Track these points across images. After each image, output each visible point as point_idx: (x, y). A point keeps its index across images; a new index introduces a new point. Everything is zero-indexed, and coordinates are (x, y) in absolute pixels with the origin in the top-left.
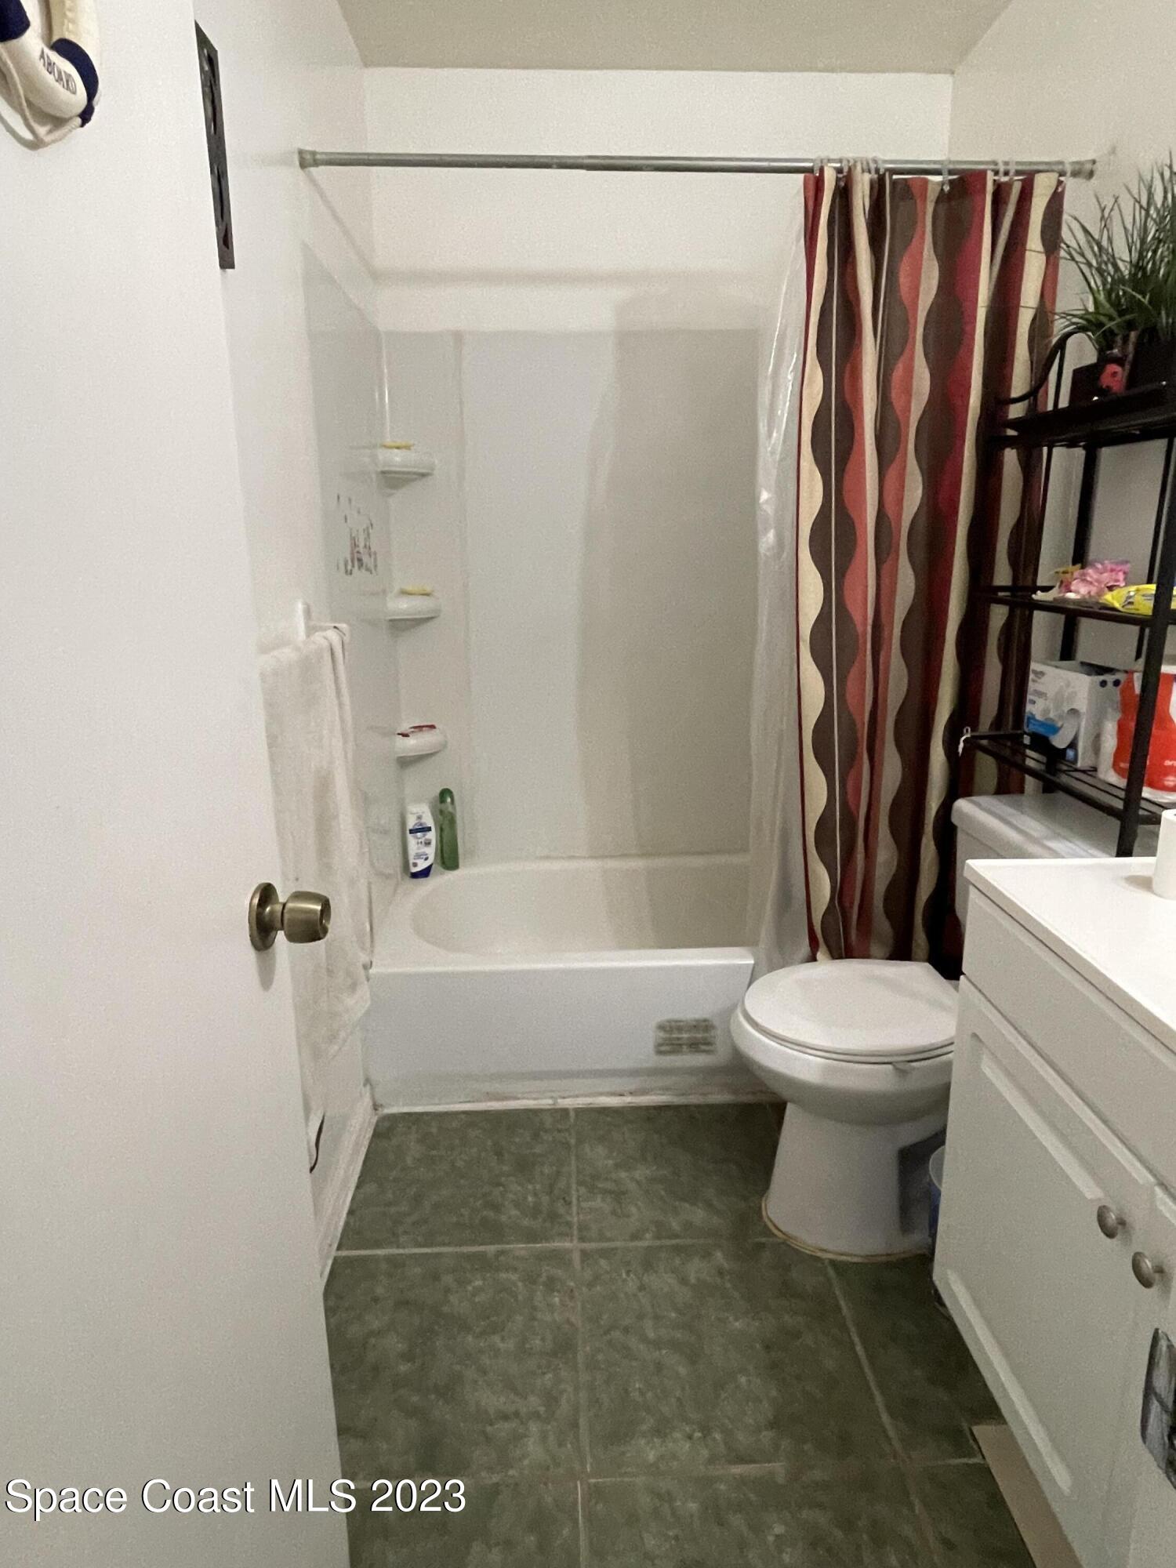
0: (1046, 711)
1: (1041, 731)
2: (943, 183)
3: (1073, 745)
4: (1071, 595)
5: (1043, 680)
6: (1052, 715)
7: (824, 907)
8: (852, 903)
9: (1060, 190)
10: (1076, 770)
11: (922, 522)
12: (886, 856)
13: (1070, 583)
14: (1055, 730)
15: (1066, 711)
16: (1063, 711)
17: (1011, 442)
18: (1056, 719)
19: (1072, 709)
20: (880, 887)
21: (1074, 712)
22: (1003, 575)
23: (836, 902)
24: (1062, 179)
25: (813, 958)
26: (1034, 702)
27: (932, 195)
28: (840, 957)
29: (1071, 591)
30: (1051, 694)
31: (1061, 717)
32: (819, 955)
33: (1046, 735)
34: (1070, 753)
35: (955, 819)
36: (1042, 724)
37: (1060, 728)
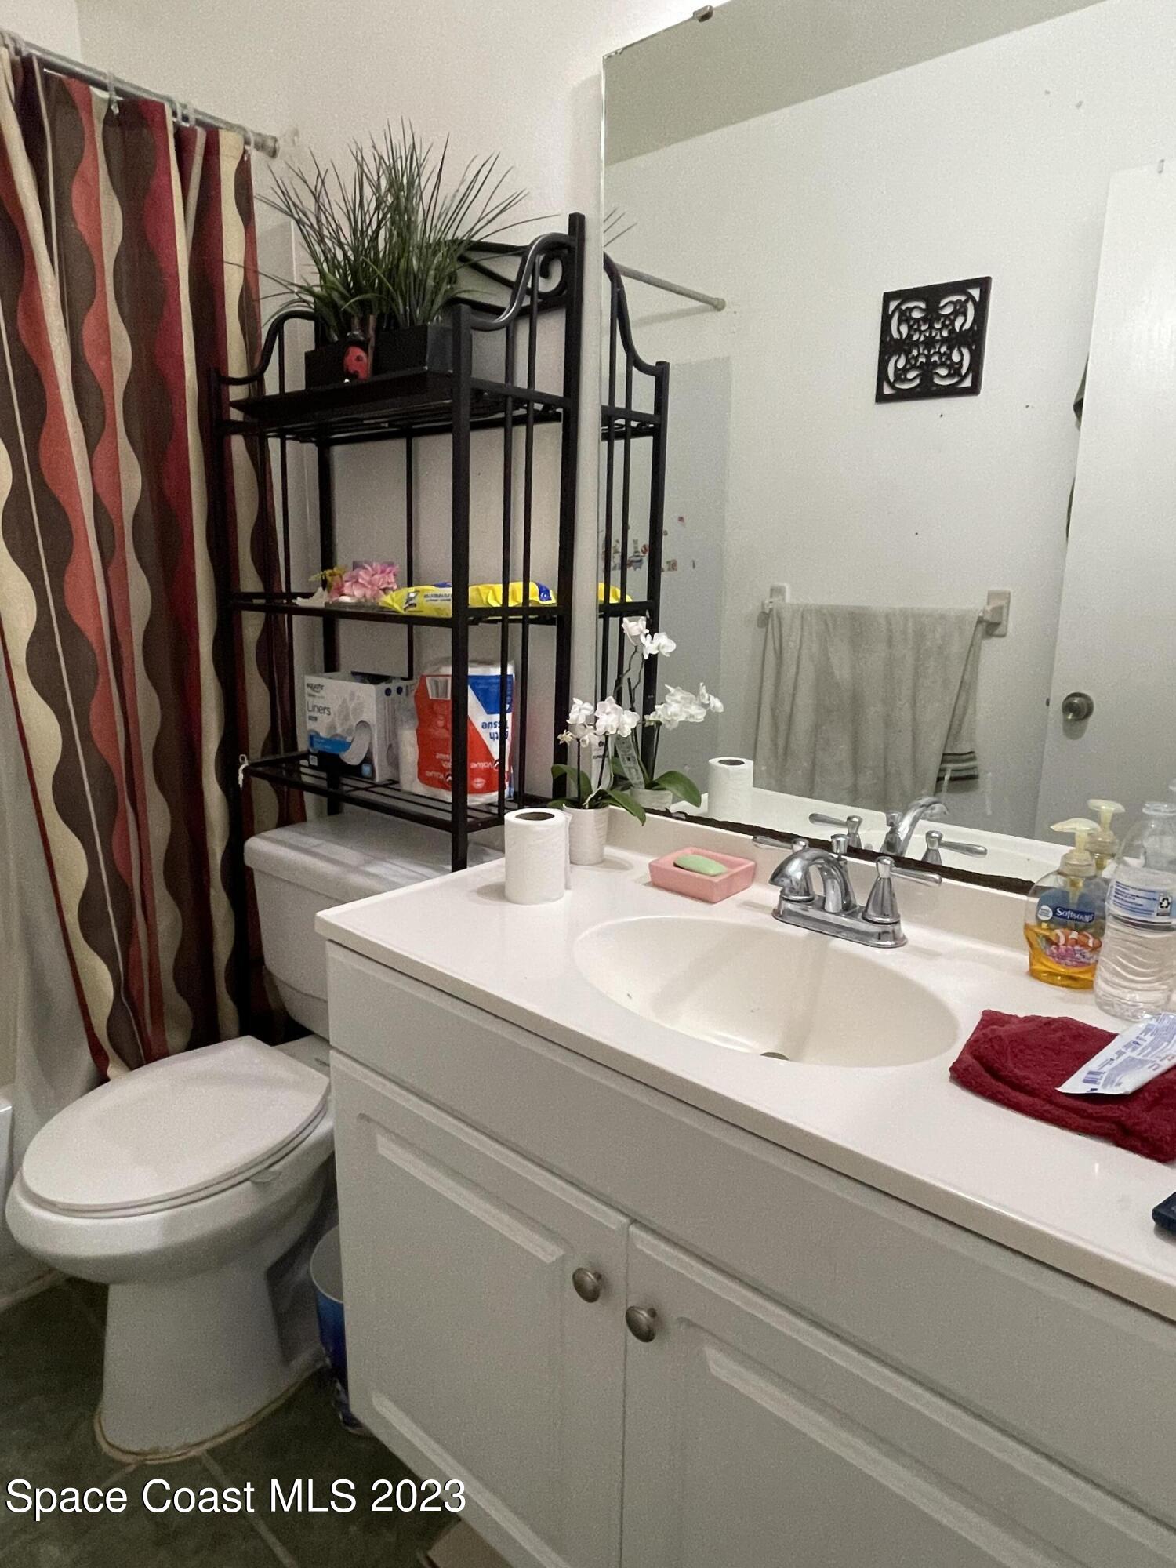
0: (332, 727)
1: (328, 748)
2: (110, 102)
3: (368, 760)
4: (346, 599)
5: (323, 693)
6: (339, 731)
7: (107, 1011)
8: (141, 991)
9: (245, 159)
10: (376, 786)
11: (148, 516)
12: (167, 919)
13: (343, 586)
14: (346, 746)
15: (355, 725)
16: (352, 726)
17: (237, 428)
18: (345, 735)
19: (361, 722)
20: (167, 961)
21: (363, 724)
22: (250, 581)
23: (123, 998)
24: (247, 147)
25: (101, 1079)
26: (315, 719)
27: (99, 113)
28: (140, 1065)
29: (343, 595)
30: (335, 708)
31: (349, 731)
32: (111, 1071)
33: (336, 752)
34: (366, 769)
35: (248, 862)
36: (327, 741)
37: (350, 744)
